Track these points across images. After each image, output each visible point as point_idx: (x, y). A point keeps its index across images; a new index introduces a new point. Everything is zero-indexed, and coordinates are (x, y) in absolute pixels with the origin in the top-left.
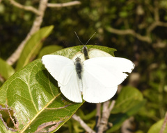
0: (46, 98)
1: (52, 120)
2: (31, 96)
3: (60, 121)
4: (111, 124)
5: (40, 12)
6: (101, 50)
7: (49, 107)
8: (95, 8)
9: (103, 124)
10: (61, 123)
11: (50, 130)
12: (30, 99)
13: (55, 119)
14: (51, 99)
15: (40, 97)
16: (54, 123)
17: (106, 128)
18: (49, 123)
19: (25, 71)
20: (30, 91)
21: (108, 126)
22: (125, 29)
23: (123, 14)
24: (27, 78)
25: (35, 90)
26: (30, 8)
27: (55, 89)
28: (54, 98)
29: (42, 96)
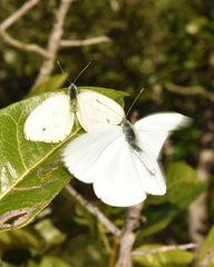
0: (13, 172)
1: (20, 208)
3: (32, 209)
4: (144, 219)
5: (50, 54)
6: (104, 94)
7: (17, 186)
8: (150, 56)
9: (133, 218)
10: (34, 212)
11: (16, 223)
13: (26, 206)
15: (3, 170)
16: (24, 212)
17: (138, 224)
18: (15, 213)
21: (140, 221)
22: (191, 85)
23: (190, 64)
26: (33, 48)
27: (28, 157)
28: (27, 171)
29: (7, 169)
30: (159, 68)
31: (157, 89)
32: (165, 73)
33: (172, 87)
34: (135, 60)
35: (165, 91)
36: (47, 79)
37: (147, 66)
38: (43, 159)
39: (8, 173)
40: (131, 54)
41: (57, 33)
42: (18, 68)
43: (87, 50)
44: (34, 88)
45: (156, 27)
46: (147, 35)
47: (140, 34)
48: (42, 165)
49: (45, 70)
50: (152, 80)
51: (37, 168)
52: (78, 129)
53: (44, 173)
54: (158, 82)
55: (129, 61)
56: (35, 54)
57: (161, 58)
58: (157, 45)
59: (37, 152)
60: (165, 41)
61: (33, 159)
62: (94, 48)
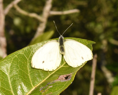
0: (25, 88)
2: (11, 87)
5: (43, 19)
8: (101, 22)
12: (10, 89)
14: (30, 90)
15: (19, 87)
19: (5, 61)
20: (10, 82)
24: (7, 69)
25: (15, 80)
26: (33, 15)
27: (34, 79)
28: (34, 88)
29: (21, 87)
30: (106, 30)
31: (105, 42)
32: (109, 33)
33: (113, 41)
34: (92, 25)
35: (109, 44)
36: (42, 34)
37: (99, 28)
38: (43, 81)
39: (22, 89)
40: (89, 21)
41: (48, 7)
42: (22, 28)
43: (63, 18)
44: (33, 40)
45: (104, 5)
46: (99, 10)
47: (95, 9)
48: (42, 84)
49: (41, 29)
50: (102, 37)
51: (39, 86)
52: (65, 63)
53: (43, 89)
54: (105, 38)
55: (88, 26)
56: (34, 19)
57: (108, 24)
58: (105, 16)
59: (39, 76)
60: (110, 14)
61: (37, 81)
62: (68, 17)
